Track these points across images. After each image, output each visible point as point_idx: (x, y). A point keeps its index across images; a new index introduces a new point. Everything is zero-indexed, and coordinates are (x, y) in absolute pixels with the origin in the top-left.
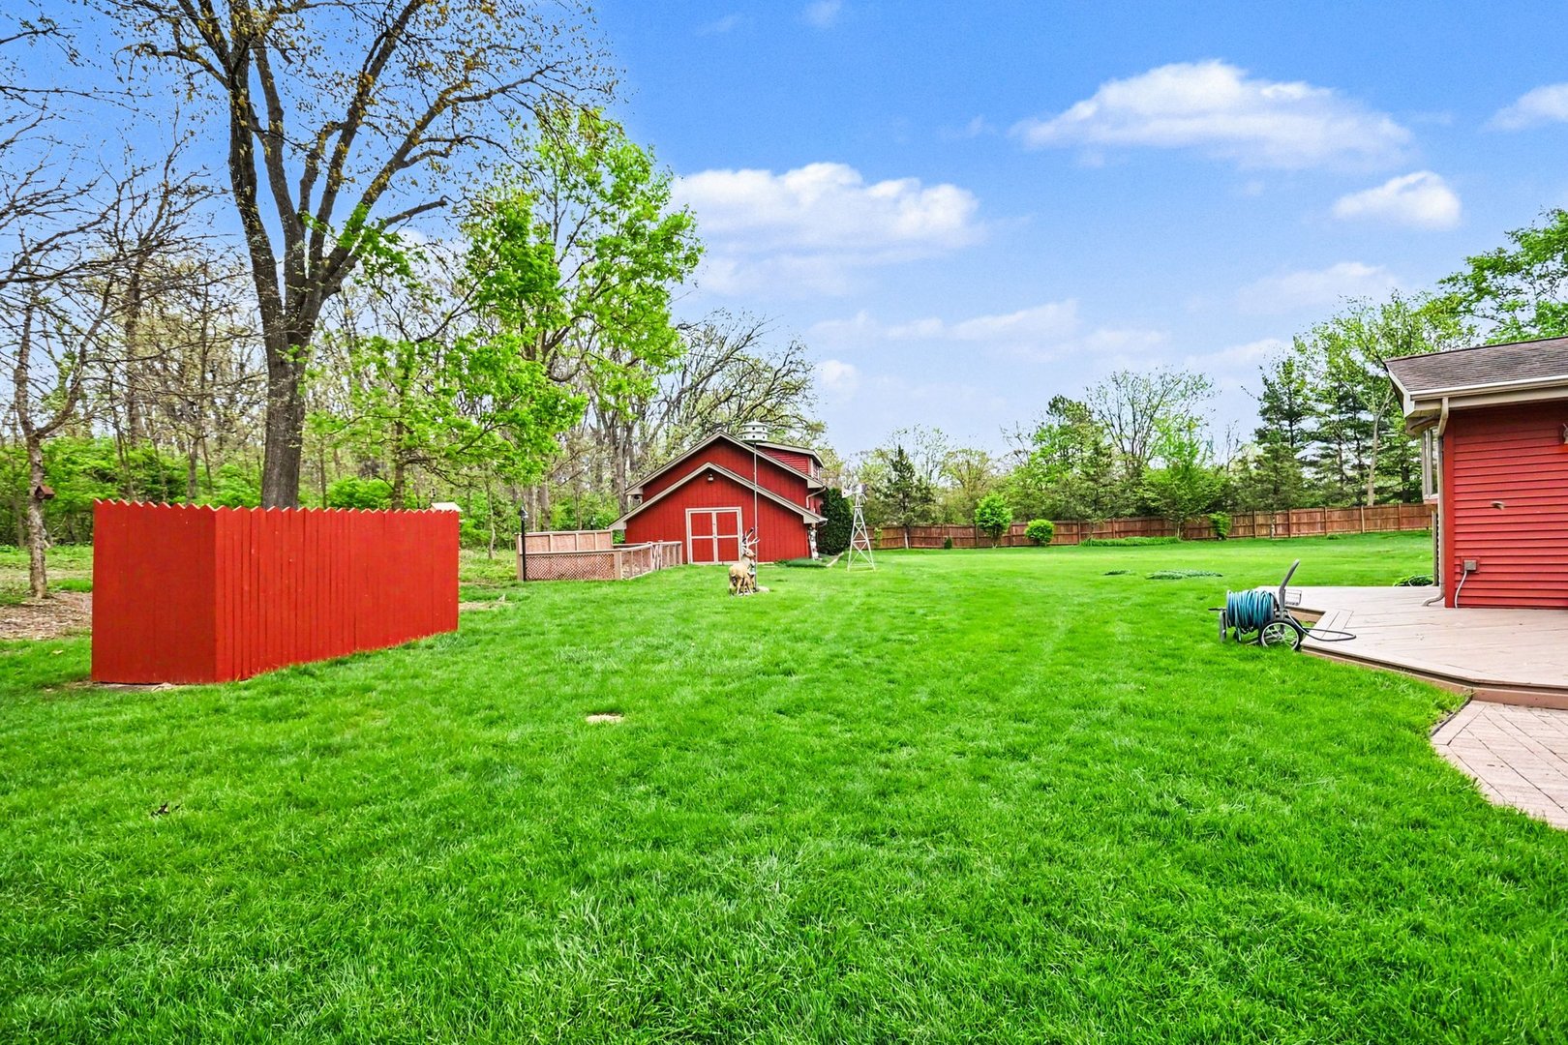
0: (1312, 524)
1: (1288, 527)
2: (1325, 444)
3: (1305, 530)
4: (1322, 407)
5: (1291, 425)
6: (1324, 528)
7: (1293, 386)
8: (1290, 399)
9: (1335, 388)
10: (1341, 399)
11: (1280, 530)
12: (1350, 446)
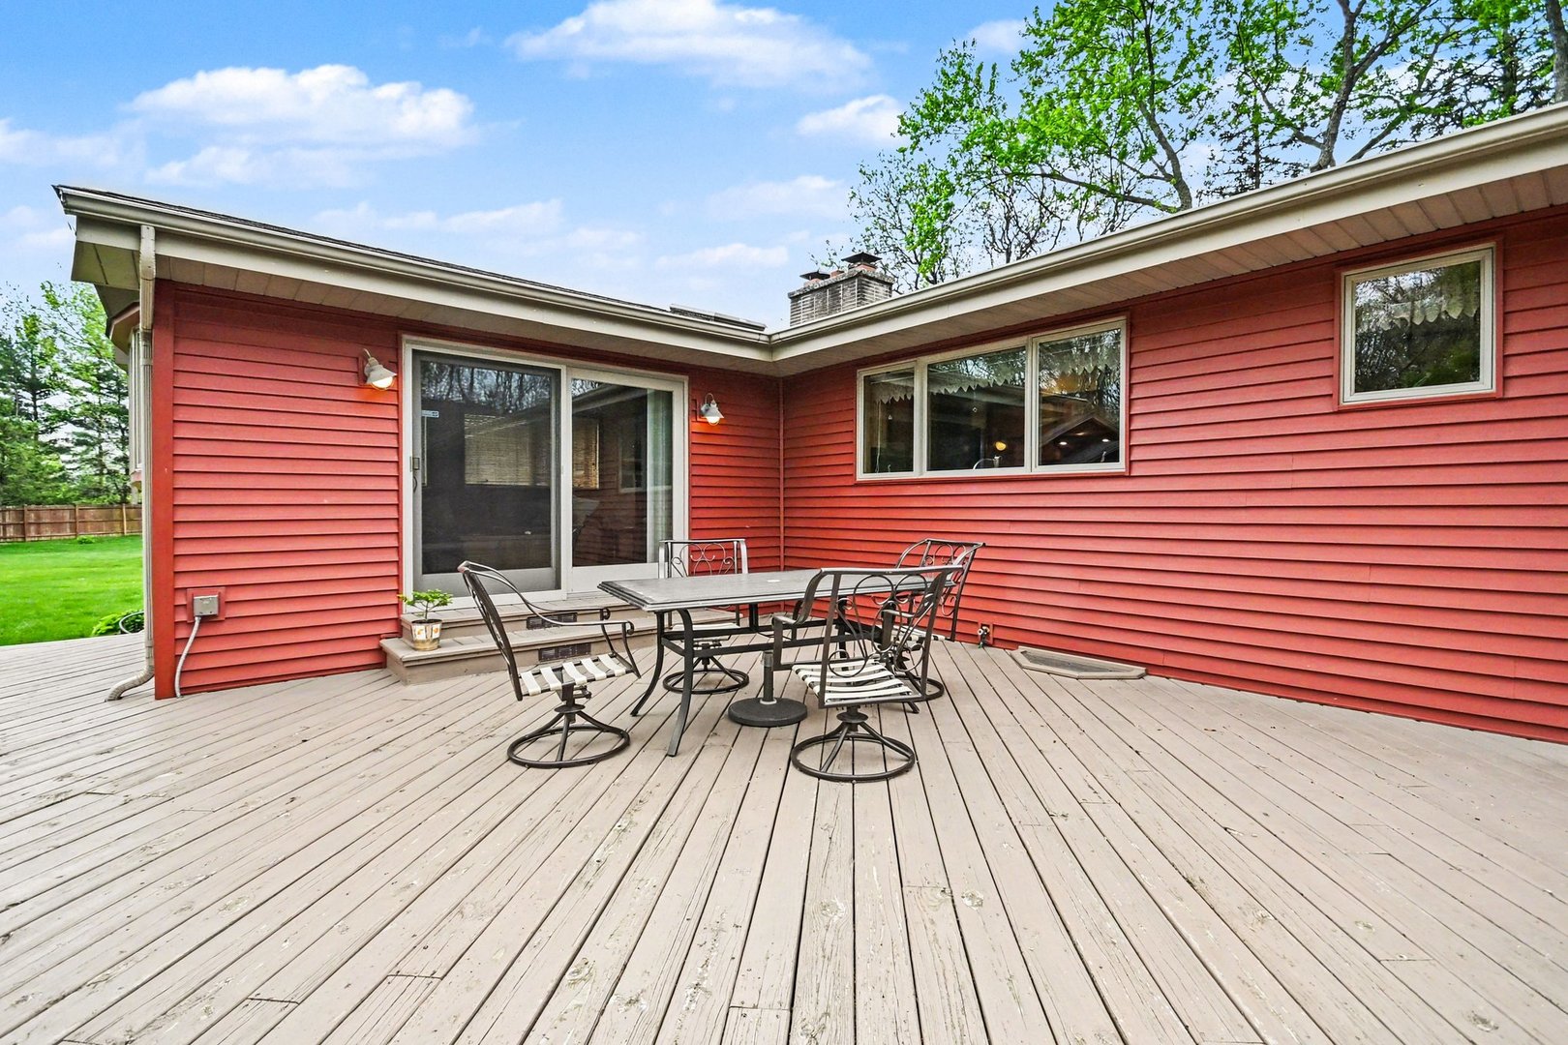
0: (57, 525)
1: (22, 528)
2: (82, 430)
3: (47, 531)
4: (76, 384)
5: (34, 400)
6: (74, 529)
7: (39, 350)
8: (33, 364)
9: (94, 364)
10: (101, 378)
11: (10, 532)
12: (112, 436)
